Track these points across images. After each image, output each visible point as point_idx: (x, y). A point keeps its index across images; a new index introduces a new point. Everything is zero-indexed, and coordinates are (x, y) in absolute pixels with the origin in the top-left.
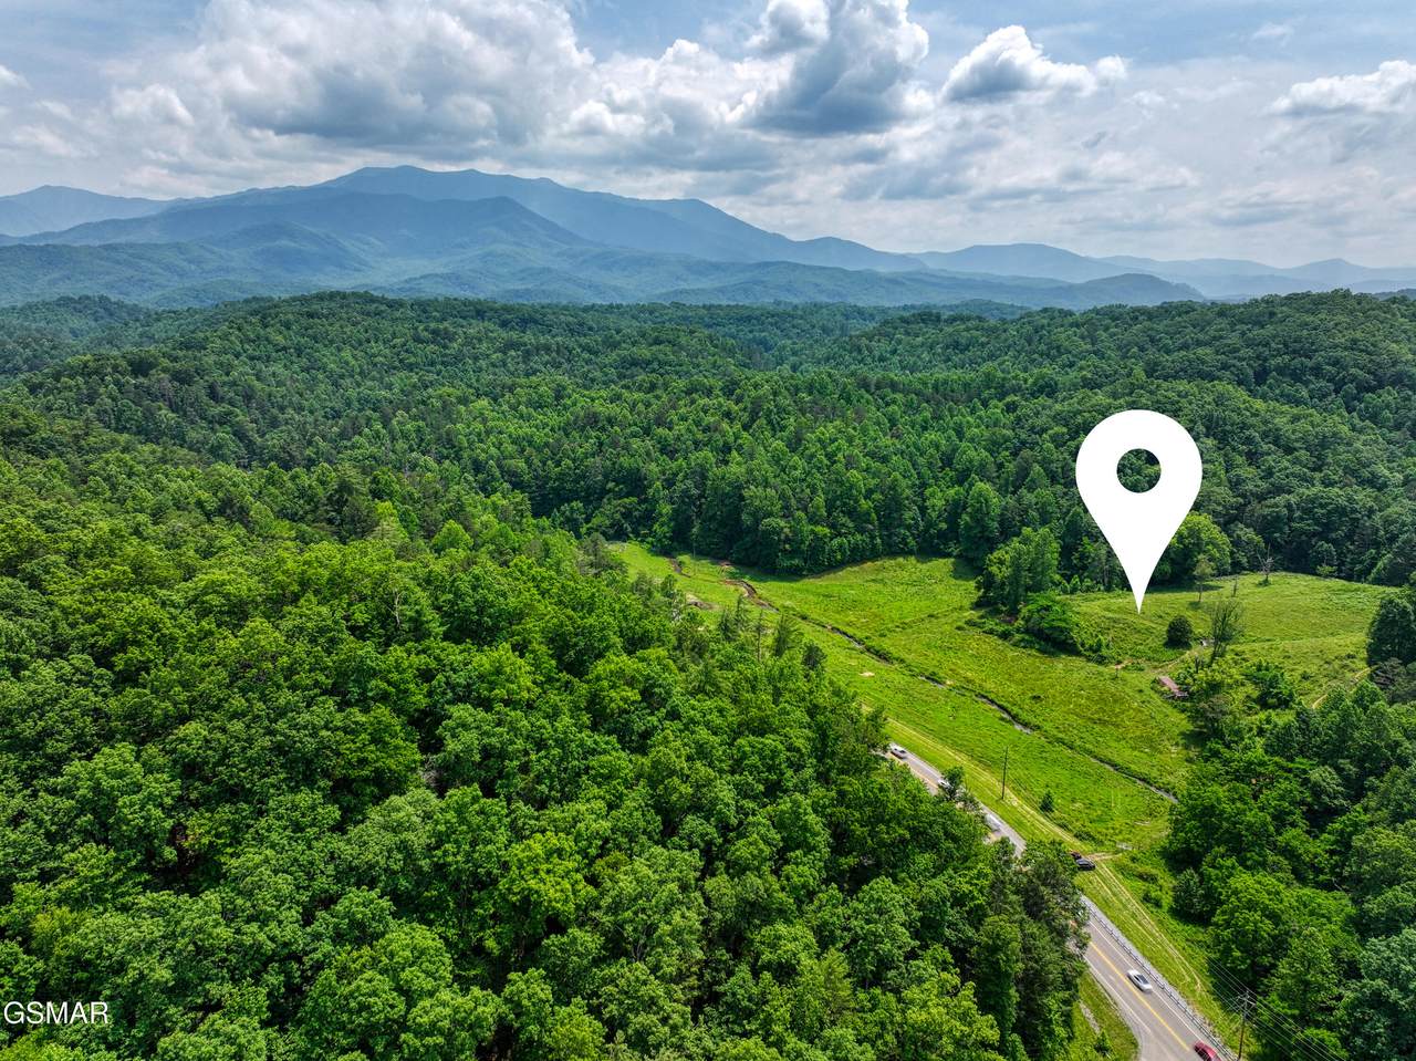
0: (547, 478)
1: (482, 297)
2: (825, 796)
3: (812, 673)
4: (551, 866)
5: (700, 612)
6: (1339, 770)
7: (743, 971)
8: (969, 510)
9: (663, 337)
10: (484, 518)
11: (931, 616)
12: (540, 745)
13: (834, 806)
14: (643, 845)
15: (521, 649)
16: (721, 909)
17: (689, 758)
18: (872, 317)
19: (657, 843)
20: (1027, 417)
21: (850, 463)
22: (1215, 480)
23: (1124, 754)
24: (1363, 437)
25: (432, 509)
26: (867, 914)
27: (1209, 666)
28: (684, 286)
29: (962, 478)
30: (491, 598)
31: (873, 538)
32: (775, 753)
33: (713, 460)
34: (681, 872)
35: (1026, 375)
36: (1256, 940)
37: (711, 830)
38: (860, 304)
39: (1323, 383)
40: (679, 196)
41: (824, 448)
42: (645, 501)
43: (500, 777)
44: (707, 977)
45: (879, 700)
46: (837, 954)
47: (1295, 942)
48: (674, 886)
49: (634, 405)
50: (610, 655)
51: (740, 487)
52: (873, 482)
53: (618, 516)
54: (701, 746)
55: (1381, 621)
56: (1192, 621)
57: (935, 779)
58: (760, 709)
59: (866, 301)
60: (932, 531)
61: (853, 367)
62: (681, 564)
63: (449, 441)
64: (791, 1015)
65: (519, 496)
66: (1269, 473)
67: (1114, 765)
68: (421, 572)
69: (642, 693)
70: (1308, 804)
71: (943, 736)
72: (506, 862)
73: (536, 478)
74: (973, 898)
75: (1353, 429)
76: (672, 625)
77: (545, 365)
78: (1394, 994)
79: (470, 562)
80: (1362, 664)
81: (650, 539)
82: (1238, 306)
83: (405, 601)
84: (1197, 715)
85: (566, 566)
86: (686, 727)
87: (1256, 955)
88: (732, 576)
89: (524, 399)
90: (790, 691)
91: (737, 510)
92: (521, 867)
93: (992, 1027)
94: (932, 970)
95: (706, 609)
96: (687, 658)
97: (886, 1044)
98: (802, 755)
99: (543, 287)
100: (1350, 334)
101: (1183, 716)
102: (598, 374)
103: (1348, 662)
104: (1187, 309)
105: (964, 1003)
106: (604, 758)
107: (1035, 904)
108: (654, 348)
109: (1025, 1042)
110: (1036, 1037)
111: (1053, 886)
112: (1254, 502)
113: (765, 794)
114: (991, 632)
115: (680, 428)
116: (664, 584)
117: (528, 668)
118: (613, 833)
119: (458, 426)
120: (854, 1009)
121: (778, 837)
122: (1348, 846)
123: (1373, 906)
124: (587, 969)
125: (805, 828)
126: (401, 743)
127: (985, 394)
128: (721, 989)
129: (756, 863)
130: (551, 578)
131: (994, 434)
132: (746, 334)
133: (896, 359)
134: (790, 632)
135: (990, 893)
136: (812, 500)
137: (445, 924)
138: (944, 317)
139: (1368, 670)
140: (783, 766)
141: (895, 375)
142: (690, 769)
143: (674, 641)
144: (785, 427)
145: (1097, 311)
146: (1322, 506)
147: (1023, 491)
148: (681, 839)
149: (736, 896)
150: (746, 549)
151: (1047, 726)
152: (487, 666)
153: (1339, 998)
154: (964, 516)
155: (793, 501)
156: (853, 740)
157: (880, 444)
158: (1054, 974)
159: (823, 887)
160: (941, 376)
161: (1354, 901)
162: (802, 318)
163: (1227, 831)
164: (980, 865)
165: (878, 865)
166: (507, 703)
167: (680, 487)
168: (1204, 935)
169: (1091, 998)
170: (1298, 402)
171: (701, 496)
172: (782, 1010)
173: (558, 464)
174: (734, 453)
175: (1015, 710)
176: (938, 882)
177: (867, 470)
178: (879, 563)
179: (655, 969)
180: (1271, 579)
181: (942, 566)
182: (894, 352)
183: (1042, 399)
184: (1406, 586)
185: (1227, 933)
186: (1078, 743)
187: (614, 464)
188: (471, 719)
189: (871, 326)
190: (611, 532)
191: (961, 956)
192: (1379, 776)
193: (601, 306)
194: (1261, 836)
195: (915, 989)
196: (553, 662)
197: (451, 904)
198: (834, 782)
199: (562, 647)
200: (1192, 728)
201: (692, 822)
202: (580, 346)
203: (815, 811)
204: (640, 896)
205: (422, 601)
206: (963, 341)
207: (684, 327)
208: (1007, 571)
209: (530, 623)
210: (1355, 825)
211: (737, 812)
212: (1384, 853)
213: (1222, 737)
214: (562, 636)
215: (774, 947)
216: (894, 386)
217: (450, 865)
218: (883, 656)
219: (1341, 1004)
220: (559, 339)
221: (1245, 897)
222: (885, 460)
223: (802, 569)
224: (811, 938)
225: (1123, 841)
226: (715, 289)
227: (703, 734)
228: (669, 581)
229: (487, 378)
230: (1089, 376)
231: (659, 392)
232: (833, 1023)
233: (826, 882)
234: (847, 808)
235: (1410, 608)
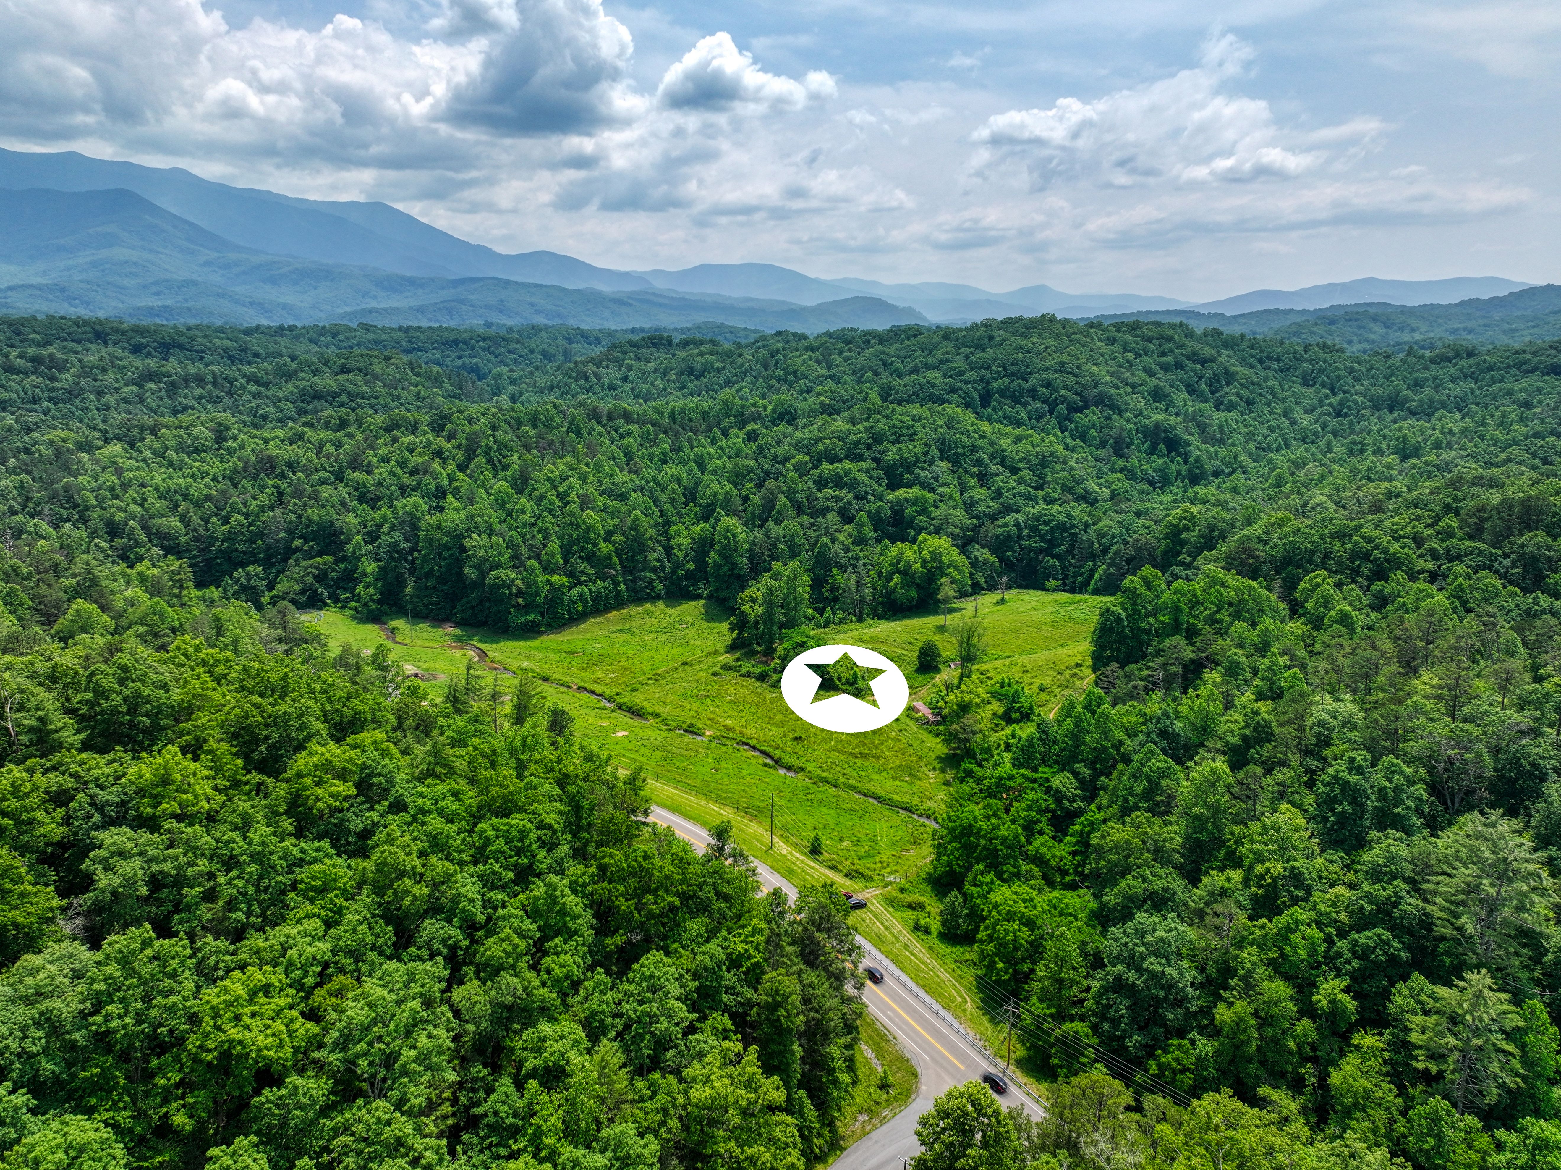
0: (213, 539)
1: (101, 314)
2: (584, 874)
3: (559, 739)
4: (256, 1008)
5: (422, 684)
6: (1075, 774)
7: (505, 1085)
8: (717, 547)
9: (352, 364)
10: (129, 593)
11: (685, 664)
12: (230, 863)
13: (595, 883)
14: (372, 963)
15: (193, 750)
16: (474, 1020)
17: (422, 854)
18: (598, 341)
19: (390, 958)
20: (769, 446)
21: (585, 502)
22: (952, 503)
23: (884, 785)
24: (1076, 456)
25: (50, 586)
26: (639, 994)
27: (958, 687)
28: (374, 304)
29: (707, 514)
30: (146, 691)
31: (616, 584)
32: (523, 834)
33: (425, 507)
34: (422, 986)
35: (765, 402)
36: (1016, 949)
37: (455, 933)
38: (583, 327)
39: (1038, 405)
40: (362, 199)
41: (555, 487)
42: (344, 559)
43: (177, 911)
44: (463, 1100)
45: (635, 760)
46: (609, 1045)
47: (1049, 944)
48: (416, 1004)
49: (321, 446)
50: (313, 746)
51: (460, 537)
52: (611, 523)
53: (309, 580)
54: (435, 837)
55: (1102, 629)
56: (940, 645)
57: (700, 837)
58: (502, 786)
59: (589, 324)
60: (679, 572)
61: (581, 397)
62: (393, 630)
63: (69, 498)
64: (564, 1122)
65: (175, 564)
66: (999, 494)
67: (877, 798)
68: (42, 667)
69: (357, 786)
70: (1053, 811)
71: (706, 791)
72: (194, 1014)
73: (197, 539)
74: (750, 957)
75: (1067, 448)
76: (388, 702)
77: (199, 399)
78: (1132, 976)
79: (113, 650)
80: (1088, 672)
81: (353, 604)
82: (961, 330)
83: (21, 707)
84: (950, 737)
85: (245, 643)
86: (415, 819)
87: (1017, 963)
88: (458, 639)
89: (172, 443)
90: (536, 762)
91: (459, 563)
92: (216, 1015)
93: (778, 1088)
94: (712, 1041)
95: (428, 680)
96: (410, 738)
97: (669, 1131)
98: (555, 832)
99: (190, 304)
100: (1058, 357)
101: (938, 740)
102: (270, 409)
103: (1076, 671)
104: (914, 332)
105: (749, 1069)
106: (317, 867)
107: (812, 952)
108: (342, 377)
109: (811, 1097)
110: (822, 1089)
111: (829, 930)
112: (988, 524)
113: (515, 882)
114: (748, 675)
115: (381, 471)
116: (375, 656)
117: (206, 773)
118: (334, 955)
119: (81, 479)
120: (633, 1101)
121: (534, 927)
122: (1087, 845)
123: (1111, 897)
124: (314, 1122)
125: (564, 912)
126: (30, 888)
127: (725, 423)
128: (480, 1110)
129: (510, 960)
130: (228, 660)
131: (737, 465)
132: (453, 360)
133: (628, 386)
134: (530, 697)
135: (766, 949)
136: (545, 546)
137: (115, 1107)
138: (676, 341)
139: (1093, 677)
140: (534, 846)
141: (628, 404)
142: (424, 865)
143: (392, 719)
144: (509, 466)
145: (829, 335)
146: (1046, 523)
147: (770, 524)
148: (419, 948)
149: (490, 1002)
150: (473, 607)
151: (810, 767)
152: (148, 776)
153: (1088, 989)
154: (712, 554)
155: (523, 549)
156: (610, 808)
157: (617, 480)
158: (835, 1020)
159: (589, 974)
160: (678, 404)
161: (1095, 896)
162: (518, 342)
163: (985, 848)
164: (755, 921)
165: (648, 940)
166: (179, 818)
167: (385, 540)
168: (970, 954)
169: (871, 1038)
170: (1019, 424)
171: (412, 550)
172: (553, 1119)
173: (226, 521)
174: (450, 498)
175: (778, 754)
176: (712, 947)
177: (605, 509)
178: (625, 611)
179: (399, 1106)
180: (1007, 597)
181: (693, 609)
182: (625, 379)
183: (782, 427)
184: (1119, 594)
185: (990, 947)
186: (842, 780)
187: (300, 517)
188: (130, 845)
189: (597, 351)
190: (303, 599)
191: (740, 1020)
192: (1108, 775)
193: (269, 327)
194: (1014, 847)
195: (696, 1065)
196: (240, 762)
197: (122, 1082)
198: (594, 857)
199: (250, 742)
200: (946, 751)
201: (431, 928)
202: (244, 376)
203: (574, 892)
204: (374, 1022)
205: (47, 705)
206: (698, 366)
207: (376, 353)
208: (760, 610)
209: (202, 718)
210: (1092, 824)
211: (484, 907)
212: (1116, 847)
213: (974, 757)
214: (249, 729)
215: (538, 1051)
216: (627, 416)
217: (116, 1031)
218: (636, 712)
219: (1090, 995)
220: (215, 368)
221: (1004, 909)
222: (623, 497)
223: (538, 625)
224: (580, 1033)
225: (891, 873)
226: (411, 308)
227: (435, 823)
228: (380, 653)
229: (117, 417)
230: (827, 401)
231: (351, 430)
232: (611, 1120)
233: (591, 968)
234: (610, 883)
235: (1123, 615)
